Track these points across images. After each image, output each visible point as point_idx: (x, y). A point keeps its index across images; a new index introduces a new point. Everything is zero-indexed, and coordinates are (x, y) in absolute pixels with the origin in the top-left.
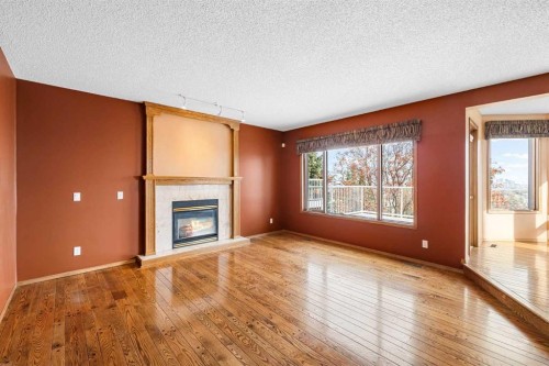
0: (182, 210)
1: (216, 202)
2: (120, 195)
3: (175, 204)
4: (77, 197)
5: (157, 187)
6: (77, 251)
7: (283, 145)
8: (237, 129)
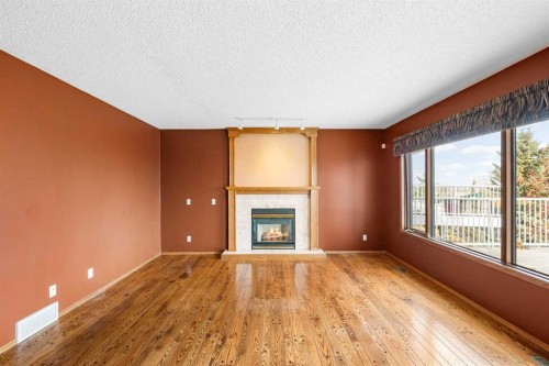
0: (259, 216)
1: (292, 211)
2: (214, 202)
3: (254, 211)
4: (189, 202)
5: (237, 196)
6: (189, 239)
7: (384, 146)
8: (314, 137)
